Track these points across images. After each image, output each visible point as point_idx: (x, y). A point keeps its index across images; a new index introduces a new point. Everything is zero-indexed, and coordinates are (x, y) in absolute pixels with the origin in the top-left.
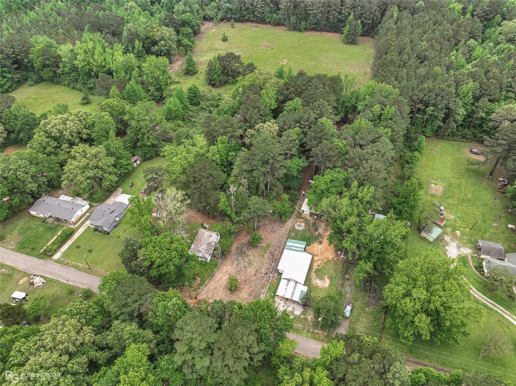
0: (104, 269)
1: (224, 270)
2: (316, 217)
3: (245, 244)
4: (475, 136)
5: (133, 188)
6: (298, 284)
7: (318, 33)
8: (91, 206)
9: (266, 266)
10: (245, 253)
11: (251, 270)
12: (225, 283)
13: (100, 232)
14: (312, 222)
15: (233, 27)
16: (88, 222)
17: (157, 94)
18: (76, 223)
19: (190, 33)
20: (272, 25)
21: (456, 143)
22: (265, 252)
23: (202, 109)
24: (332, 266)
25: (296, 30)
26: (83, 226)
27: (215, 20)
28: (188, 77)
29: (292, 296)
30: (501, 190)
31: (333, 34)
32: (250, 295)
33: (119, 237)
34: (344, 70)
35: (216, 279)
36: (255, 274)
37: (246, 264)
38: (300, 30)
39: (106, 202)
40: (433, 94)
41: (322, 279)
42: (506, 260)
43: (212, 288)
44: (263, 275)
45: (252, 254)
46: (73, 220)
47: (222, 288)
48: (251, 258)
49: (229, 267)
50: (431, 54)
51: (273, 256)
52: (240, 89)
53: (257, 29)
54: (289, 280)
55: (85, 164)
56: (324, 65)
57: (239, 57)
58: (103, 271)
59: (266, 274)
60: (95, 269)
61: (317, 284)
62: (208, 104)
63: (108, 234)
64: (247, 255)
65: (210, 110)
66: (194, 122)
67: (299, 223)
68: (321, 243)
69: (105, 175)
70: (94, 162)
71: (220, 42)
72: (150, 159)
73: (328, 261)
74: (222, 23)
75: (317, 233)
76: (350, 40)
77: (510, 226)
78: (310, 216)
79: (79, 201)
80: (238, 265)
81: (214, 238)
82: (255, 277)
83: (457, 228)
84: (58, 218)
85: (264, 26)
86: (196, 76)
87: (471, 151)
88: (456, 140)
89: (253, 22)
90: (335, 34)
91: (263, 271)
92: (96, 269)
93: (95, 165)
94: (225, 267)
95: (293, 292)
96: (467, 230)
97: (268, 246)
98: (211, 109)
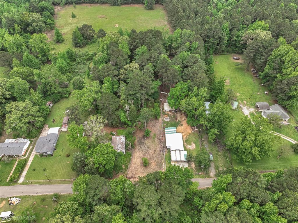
0: (59, 178)
1: (136, 156)
2: (173, 112)
3: (141, 137)
4: (233, 50)
5: (55, 122)
6: (181, 151)
7: (129, 6)
8: (31, 141)
9: (158, 146)
10: (143, 142)
11: (151, 151)
12: (140, 163)
13: (46, 156)
14: (172, 115)
15: (75, 8)
16: (34, 152)
17: (44, 58)
18: (25, 155)
19: (49, 15)
20: (100, 4)
21: (226, 55)
22: (154, 138)
23: (79, 63)
24: (193, 136)
25: (116, 5)
26: (31, 156)
27: (62, 5)
28: (60, 44)
29: (181, 159)
30: (255, 76)
31: (138, 5)
32: (157, 165)
33: (60, 156)
34: (153, 25)
35: (134, 163)
36: (155, 153)
37: (147, 149)
38: (118, 5)
39: (41, 136)
40: (212, 31)
41: (191, 144)
42: (271, 109)
43: (133, 168)
44: (159, 152)
45: (148, 142)
46: (23, 153)
47: (139, 166)
48: (148, 144)
49: (138, 153)
50: (199, 9)
51: (160, 139)
52: (105, 46)
53: (92, 7)
54: (175, 151)
55: (21, 114)
56: (141, 24)
58: (59, 180)
59: (160, 151)
60: (53, 180)
61: (189, 148)
62: (81, 59)
63: (52, 155)
64: (146, 144)
65: (84, 63)
66: (77, 72)
67: (166, 118)
68: (182, 125)
69: (36, 119)
70: (27, 112)
71: (72, 19)
72: (58, 102)
73: (190, 134)
74: (66, 6)
75: (177, 121)
76: (150, 7)
77: (266, 92)
78: (170, 112)
79: (21, 140)
80: (142, 151)
81: (123, 139)
82: (155, 155)
83: (243, 100)
84: (10, 156)
85: (95, 5)
86: (64, 42)
87: (234, 59)
88: (225, 54)
89: (87, 3)
90: (139, 5)
91: (158, 150)
92: (55, 180)
93: (28, 114)
94: (136, 154)
95: (180, 156)
96: (248, 99)
97: (155, 135)
98: (85, 61)
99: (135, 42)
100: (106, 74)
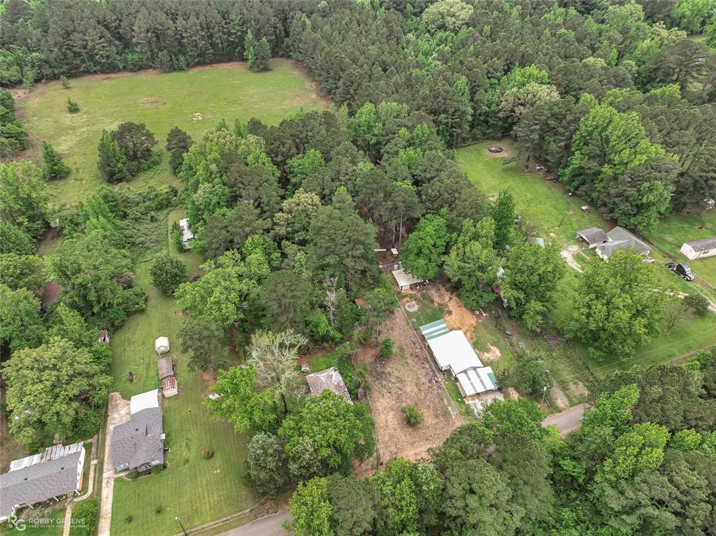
0: (209, 519)
1: (380, 408)
2: (418, 287)
3: (373, 362)
4: (484, 134)
5: (135, 381)
6: (478, 369)
7: (208, 68)
8: (88, 447)
9: (421, 373)
10: (383, 373)
11: (410, 388)
12: (396, 423)
13: (148, 472)
14: (419, 295)
15: (67, 88)
16: (108, 474)
17: (38, 225)
18: (84, 489)
19: (5, 114)
20: (131, 71)
21: (472, 147)
22: (403, 357)
23: (136, 220)
24: (484, 331)
25: (175, 70)
26: (104, 484)
27: (27, 82)
28: (61, 183)
29: (485, 387)
30: (548, 178)
31: (229, 64)
32: (437, 417)
33: (188, 460)
34: (285, 105)
35: (382, 425)
36: (419, 390)
37: (398, 385)
38: (181, 69)
39: (111, 428)
41: (488, 350)
42: (610, 240)
43: (387, 438)
44: (428, 385)
45: (391, 367)
46: (79, 486)
47: (399, 430)
48: (396, 373)
49: (382, 400)
51: (417, 356)
53: (114, 82)
54: (465, 372)
55: (54, 379)
56: (255, 106)
57: (143, 126)
58: (211, 524)
59: (430, 381)
60: (195, 529)
61: (489, 359)
62: (142, 208)
63: (164, 467)
64: (390, 375)
65: (152, 217)
66: (142, 243)
67: (407, 304)
68: (450, 313)
69: (94, 381)
70: (66, 371)
71: (70, 115)
72: (121, 327)
73: (475, 327)
74: (39, 86)
75: (436, 305)
76: (261, 67)
77: (584, 208)
78: (412, 290)
80: (390, 392)
81: (336, 377)
82: (423, 394)
83: (548, 231)
84: (39, 504)
85: (119, 75)
86: (73, 176)
87: (490, 151)
88: (469, 145)
89: (95, 72)
90: (232, 63)
91: (424, 380)
92: (198, 528)
93: (71, 372)
94: (378, 404)
95: (481, 381)
96: (557, 228)
97: (401, 349)
98: (153, 213)
99: (284, 144)
100: (247, 229)
